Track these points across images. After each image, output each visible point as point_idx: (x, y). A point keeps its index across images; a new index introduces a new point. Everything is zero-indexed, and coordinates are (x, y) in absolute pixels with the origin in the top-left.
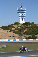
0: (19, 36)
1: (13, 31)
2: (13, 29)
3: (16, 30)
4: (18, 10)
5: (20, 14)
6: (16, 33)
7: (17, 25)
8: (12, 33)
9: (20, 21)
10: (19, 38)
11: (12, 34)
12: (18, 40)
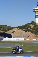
1: (29, 30)
2: (29, 28)
3: (32, 30)
4: (34, 10)
5: (36, 13)
6: (32, 32)
7: (33, 24)
9: (36, 21)
11: (28, 33)
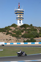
0: (17, 39)
1: (10, 33)
2: (10, 31)
3: (13, 33)
4: (16, 11)
5: (18, 15)
6: (13, 36)
7: (14, 27)
8: (9, 36)
10: (16, 41)
12: (15, 44)
